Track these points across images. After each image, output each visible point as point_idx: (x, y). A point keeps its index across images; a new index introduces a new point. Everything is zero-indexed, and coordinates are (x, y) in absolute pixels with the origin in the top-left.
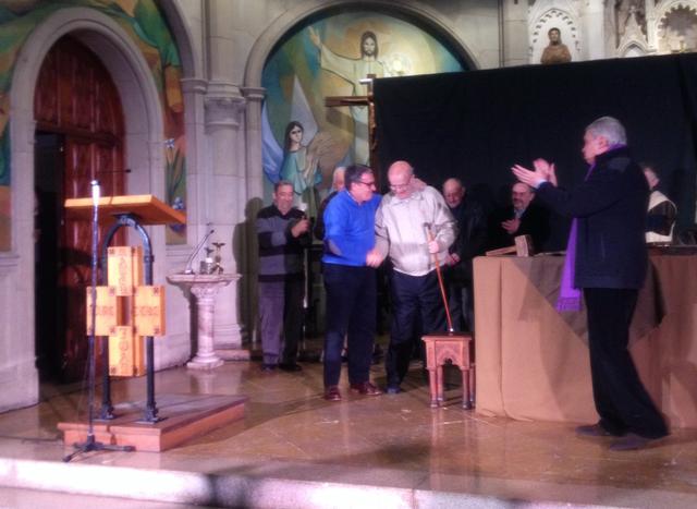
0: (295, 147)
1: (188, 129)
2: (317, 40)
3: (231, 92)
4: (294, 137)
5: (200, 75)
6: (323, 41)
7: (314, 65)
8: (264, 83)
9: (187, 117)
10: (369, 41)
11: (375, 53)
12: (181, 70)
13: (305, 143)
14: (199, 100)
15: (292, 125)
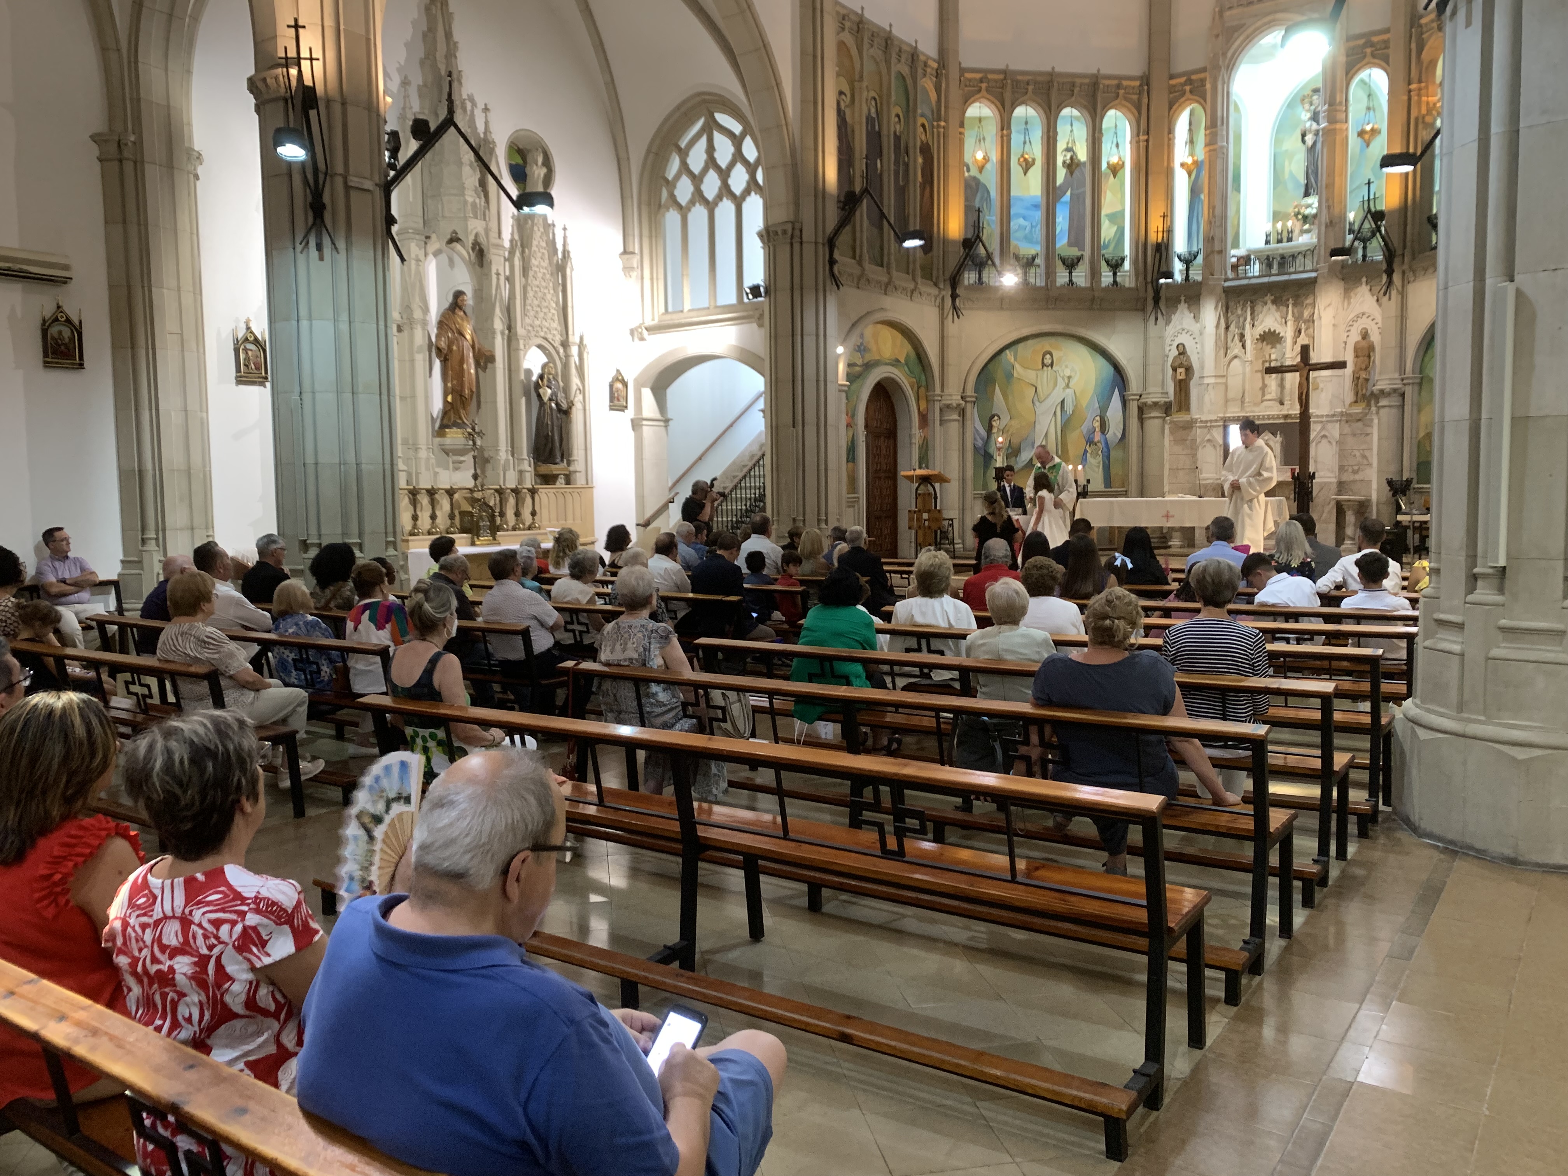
0: (995, 430)
1: (930, 423)
2: (1012, 360)
3: (955, 399)
4: (994, 423)
5: (938, 391)
6: (1015, 359)
7: (1009, 376)
8: (976, 390)
9: (930, 417)
10: (1048, 356)
11: (1052, 365)
12: (927, 389)
13: (1001, 427)
14: (937, 406)
15: (993, 416)
